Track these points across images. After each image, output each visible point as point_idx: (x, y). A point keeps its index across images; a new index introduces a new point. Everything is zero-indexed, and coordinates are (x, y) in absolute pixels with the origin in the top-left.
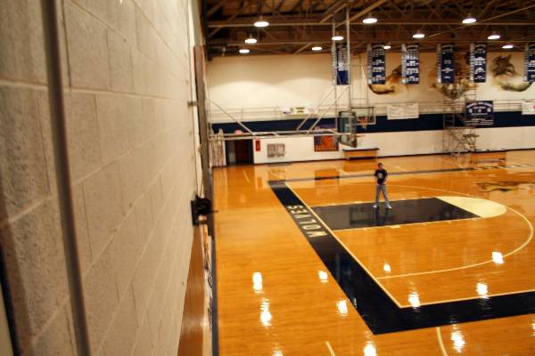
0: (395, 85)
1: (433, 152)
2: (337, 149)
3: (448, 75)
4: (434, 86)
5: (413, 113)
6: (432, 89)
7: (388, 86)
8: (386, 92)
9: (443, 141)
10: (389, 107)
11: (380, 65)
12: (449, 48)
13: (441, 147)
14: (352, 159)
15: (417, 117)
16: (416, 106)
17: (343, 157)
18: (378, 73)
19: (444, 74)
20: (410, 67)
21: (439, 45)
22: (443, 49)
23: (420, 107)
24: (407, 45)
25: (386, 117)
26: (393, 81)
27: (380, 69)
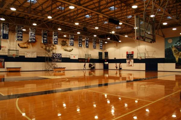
0: (28, 45)
1: (42, 70)
2: (4, 68)
3: (45, 40)
4: (42, 47)
5: (34, 56)
6: (41, 48)
7: (25, 45)
8: (25, 48)
9: (45, 66)
10: (25, 53)
11: (20, 34)
12: (46, 32)
13: (45, 68)
14: (10, 72)
15: (36, 57)
16: (35, 53)
17: (6, 71)
18: (20, 37)
19: (44, 40)
20: (32, 36)
21: (42, 30)
22: (43, 32)
23: (37, 54)
24: (31, 28)
25: (25, 56)
26: (27, 44)
27: (21, 35)
